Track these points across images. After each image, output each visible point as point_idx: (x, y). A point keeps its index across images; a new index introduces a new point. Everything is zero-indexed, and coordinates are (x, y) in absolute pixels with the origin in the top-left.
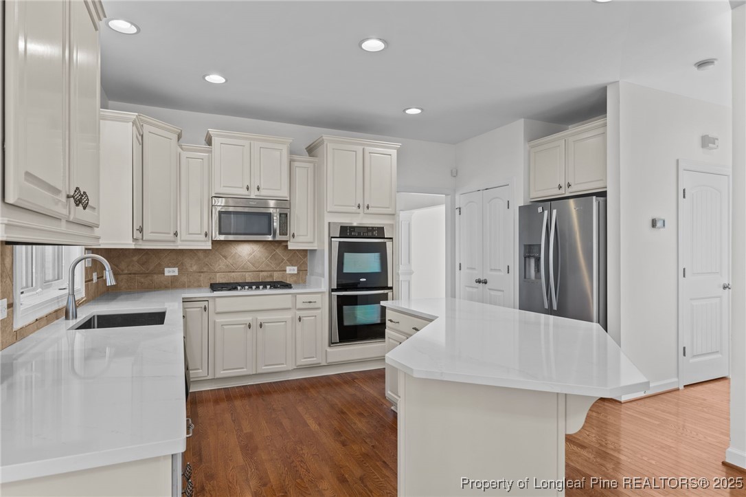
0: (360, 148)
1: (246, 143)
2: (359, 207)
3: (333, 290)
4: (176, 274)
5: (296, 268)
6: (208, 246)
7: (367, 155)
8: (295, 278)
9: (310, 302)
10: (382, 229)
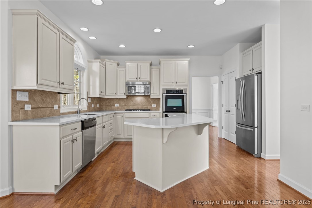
0: (173, 62)
1: (136, 64)
2: (173, 83)
3: (163, 112)
4: (118, 106)
5: (155, 105)
6: (125, 97)
7: (176, 64)
8: (155, 109)
9: (155, 116)
10: (182, 90)
